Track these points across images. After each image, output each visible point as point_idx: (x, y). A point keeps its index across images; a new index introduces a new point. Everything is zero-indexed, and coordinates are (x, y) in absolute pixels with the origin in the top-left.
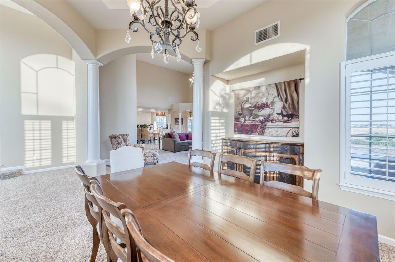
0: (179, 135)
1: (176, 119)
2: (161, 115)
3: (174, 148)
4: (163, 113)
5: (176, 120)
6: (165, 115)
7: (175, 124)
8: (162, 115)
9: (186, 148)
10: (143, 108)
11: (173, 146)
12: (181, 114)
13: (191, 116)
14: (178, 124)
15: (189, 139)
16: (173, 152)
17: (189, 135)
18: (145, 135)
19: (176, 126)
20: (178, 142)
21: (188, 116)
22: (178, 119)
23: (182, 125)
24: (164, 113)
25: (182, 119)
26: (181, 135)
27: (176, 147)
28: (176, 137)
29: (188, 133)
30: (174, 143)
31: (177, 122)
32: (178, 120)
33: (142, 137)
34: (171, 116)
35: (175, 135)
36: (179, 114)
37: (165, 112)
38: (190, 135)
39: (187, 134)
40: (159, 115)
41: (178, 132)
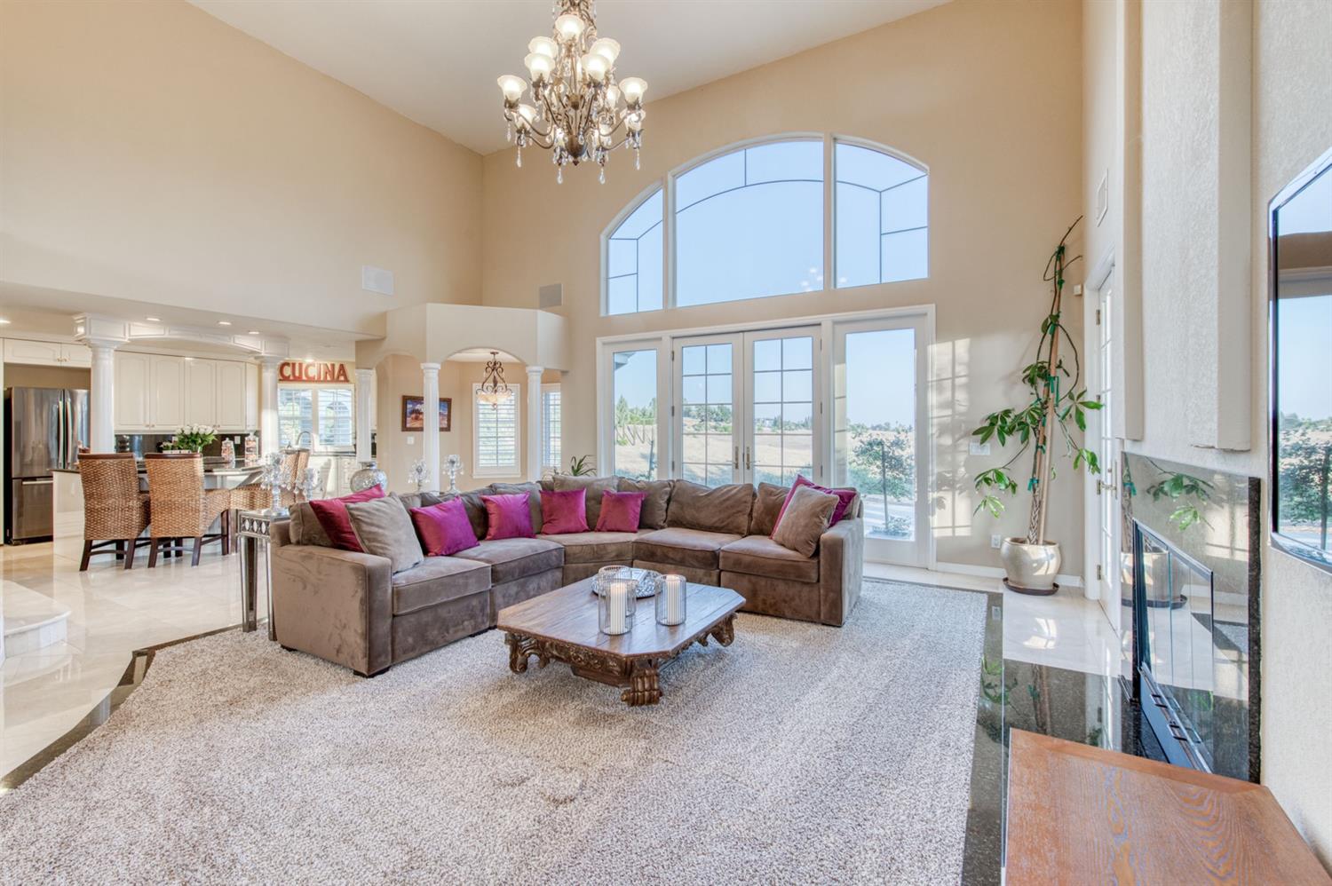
0: (414, 515)
1: (406, 399)
2: (319, 381)
3: (369, 635)
4: (333, 366)
5: (409, 406)
6: (347, 380)
7: (405, 428)
8: (325, 381)
9: (472, 617)
10: (170, 316)
11: (357, 625)
12: (438, 366)
13: (495, 383)
14: (421, 429)
15: (492, 531)
16: (357, 673)
17: (491, 508)
18: (170, 507)
19: (411, 438)
20: (401, 579)
21: (477, 386)
22: (419, 400)
23: (445, 433)
24: (342, 367)
25: (446, 402)
26: (431, 509)
27: (384, 627)
28: (389, 534)
29: (483, 492)
30: (360, 594)
31: (417, 418)
32: (418, 407)
33: (146, 520)
34: (382, 381)
35: (384, 522)
36: (423, 366)
37: (343, 360)
38: (498, 506)
39: (477, 501)
40: (310, 380)
41: (409, 485)
